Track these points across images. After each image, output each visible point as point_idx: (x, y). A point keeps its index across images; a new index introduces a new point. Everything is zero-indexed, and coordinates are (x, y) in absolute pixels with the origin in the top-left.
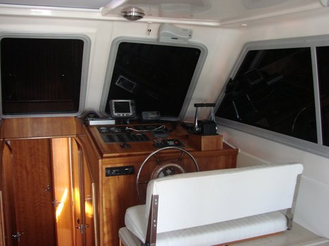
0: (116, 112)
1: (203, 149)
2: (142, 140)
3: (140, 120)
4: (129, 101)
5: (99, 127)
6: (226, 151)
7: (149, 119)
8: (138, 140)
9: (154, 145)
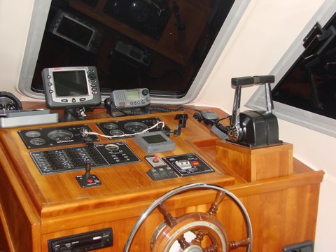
0: (59, 95)
1: (254, 176)
2: (122, 159)
3: (109, 107)
4: (86, 69)
5: (23, 132)
6: (301, 176)
7: (128, 105)
8: (112, 162)
9: (150, 173)
